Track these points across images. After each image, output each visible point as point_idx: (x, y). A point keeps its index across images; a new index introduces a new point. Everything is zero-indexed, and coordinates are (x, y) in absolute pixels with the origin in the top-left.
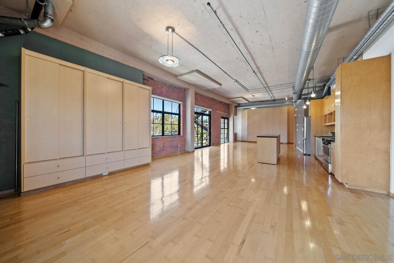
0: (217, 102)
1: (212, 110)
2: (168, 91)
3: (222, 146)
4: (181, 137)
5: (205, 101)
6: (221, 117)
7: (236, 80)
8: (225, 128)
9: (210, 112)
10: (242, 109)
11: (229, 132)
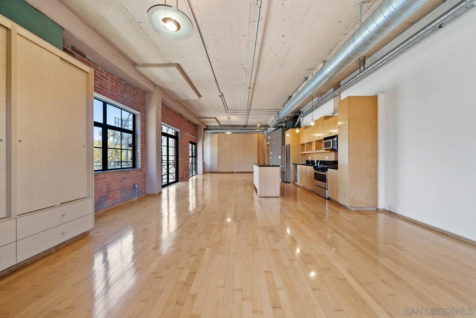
0: (185, 120)
1: (180, 131)
2: (115, 87)
3: (190, 180)
4: (138, 172)
5: (172, 117)
6: (189, 142)
7: (222, 94)
8: (193, 156)
9: (177, 133)
10: (211, 133)
11: (197, 162)
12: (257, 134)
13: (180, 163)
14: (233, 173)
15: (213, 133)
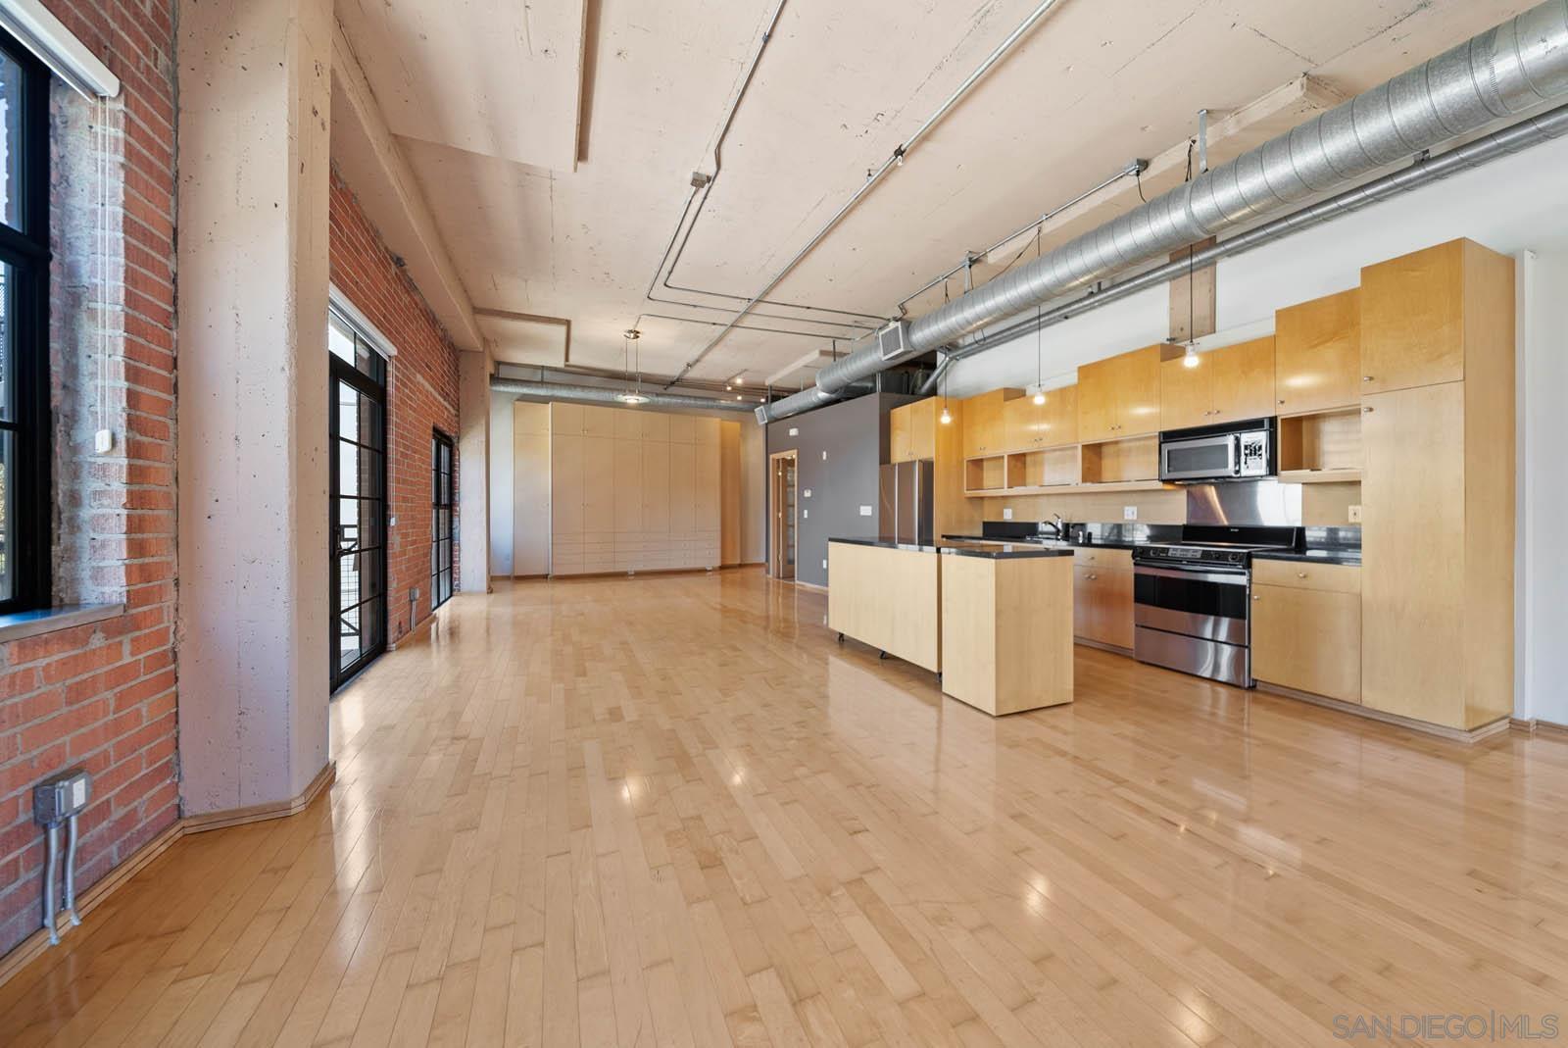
0: (416, 303)
1: (396, 357)
6: (428, 426)
7: (718, 168)
8: (442, 501)
9: (379, 362)
10: (515, 397)
11: (456, 531)
12: (718, 420)
13: (395, 540)
14: (621, 576)
15: (524, 398)
